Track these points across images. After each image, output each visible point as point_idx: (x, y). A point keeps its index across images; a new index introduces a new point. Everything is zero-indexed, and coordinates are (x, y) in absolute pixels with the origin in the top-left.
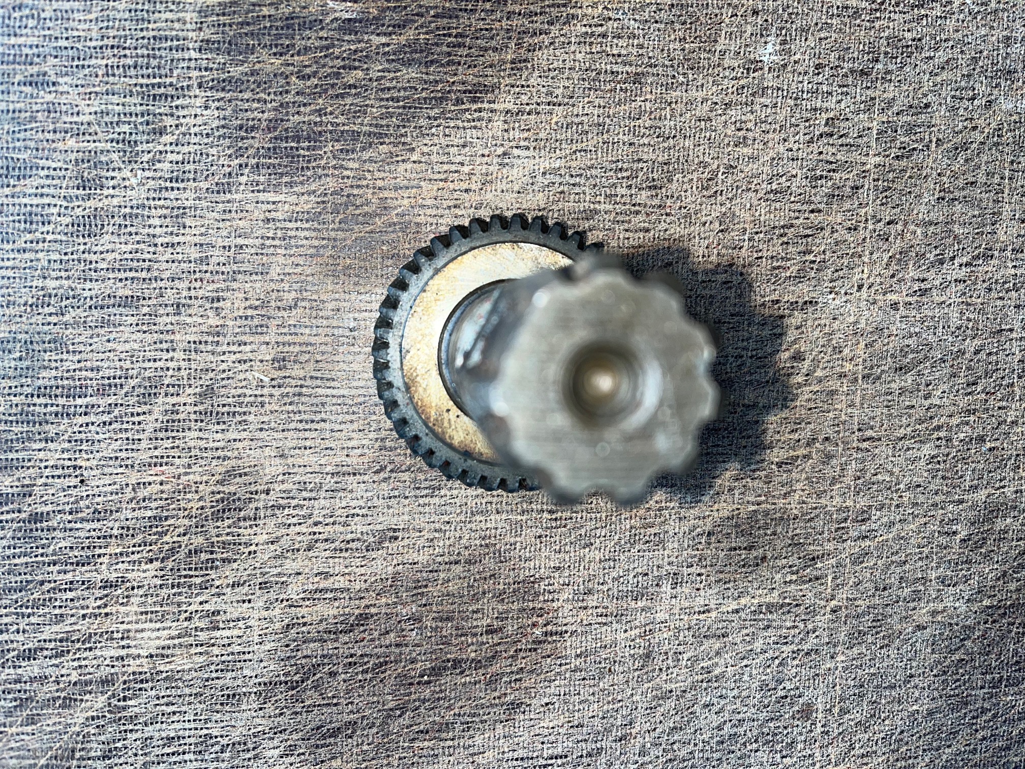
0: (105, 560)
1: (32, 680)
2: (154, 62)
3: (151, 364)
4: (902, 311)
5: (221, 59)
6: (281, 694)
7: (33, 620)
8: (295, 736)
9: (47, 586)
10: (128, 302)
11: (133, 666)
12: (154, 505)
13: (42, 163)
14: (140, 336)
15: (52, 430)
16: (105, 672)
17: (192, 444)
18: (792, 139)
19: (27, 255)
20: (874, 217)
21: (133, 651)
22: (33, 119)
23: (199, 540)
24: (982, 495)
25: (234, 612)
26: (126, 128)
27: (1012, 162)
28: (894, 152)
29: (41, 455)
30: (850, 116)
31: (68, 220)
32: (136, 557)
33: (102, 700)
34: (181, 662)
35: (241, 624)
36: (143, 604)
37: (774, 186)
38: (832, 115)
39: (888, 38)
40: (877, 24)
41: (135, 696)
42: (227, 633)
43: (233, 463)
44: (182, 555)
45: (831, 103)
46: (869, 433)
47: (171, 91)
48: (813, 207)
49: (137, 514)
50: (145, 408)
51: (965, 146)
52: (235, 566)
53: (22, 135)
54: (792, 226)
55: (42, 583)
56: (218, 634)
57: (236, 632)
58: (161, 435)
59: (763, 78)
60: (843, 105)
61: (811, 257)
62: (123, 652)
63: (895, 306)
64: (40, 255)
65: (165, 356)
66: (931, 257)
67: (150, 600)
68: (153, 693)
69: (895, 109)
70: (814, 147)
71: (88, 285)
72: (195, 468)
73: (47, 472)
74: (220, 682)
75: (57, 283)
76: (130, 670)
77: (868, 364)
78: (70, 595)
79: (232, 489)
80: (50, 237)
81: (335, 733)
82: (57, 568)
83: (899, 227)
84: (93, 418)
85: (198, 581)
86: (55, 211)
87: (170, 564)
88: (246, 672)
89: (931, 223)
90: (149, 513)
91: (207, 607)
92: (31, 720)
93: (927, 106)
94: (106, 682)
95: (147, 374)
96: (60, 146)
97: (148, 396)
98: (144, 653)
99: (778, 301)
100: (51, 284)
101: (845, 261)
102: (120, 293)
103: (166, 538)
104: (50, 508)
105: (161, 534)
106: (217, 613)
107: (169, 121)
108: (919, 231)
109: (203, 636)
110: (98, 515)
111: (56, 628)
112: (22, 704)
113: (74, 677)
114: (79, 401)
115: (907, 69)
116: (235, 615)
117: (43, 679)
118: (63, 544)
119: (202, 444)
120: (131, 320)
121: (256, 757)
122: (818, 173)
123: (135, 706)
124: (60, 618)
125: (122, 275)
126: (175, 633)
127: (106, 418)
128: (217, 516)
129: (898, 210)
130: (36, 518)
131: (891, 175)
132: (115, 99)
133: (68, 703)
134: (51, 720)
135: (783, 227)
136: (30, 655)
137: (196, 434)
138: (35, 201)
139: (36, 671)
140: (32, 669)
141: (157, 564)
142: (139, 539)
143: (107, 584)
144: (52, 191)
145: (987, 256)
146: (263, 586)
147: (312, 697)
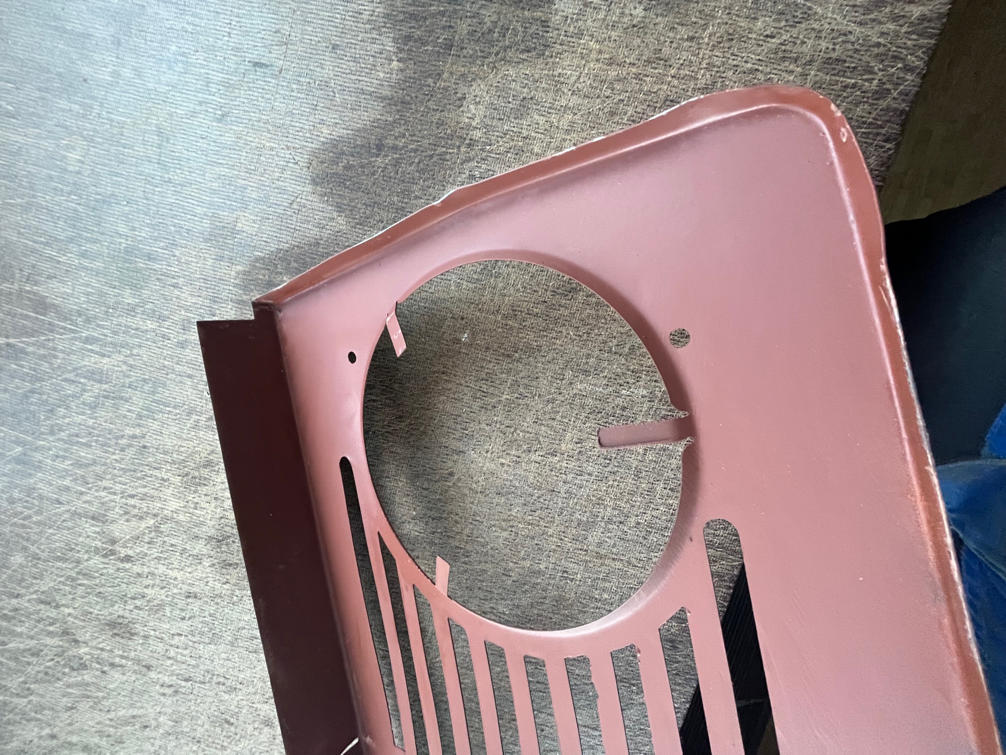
0: (164, 470)
1: (131, 506)
2: (217, 288)
3: (193, 402)
4: (506, 468)
5: (240, 292)
6: (214, 543)
7: (136, 484)
8: (216, 561)
9: (143, 473)
10: (190, 376)
11: (166, 512)
12: (184, 455)
13: (171, 317)
14: (191, 390)
15: (156, 416)
16: (155, 511)
17: (201, 436)
18: (468, 378)
19: (161, 350)
20: (500, 422)
21: (166, 507)
22: (171, 300)
23: (197, 474)
24: (527, 564)
25: (203, 505)
26: (202, 311)
27: (577, 414)
28: (516, 395)
29: (151, 424)
30: (498, 374)
31: (176, 340)
32: (174, 472)
33: (152, 522)
34: (181, 517)
35: (205, 511)
36: (173, 491)
37: (456, 396)
38: (490, 371)
39: (525, 343)
40: (520, 335)
41: (164, 524)
42: (199, 512)
43: (214, 448)
44: (190, 477)
45: (491, 366)
46: (478, 518)
47: (220, 300)
48: (472, 410)
49: (178, 457)
50: (188, 418)
51: (553, 401)
52: (207, 487)
53: (166, 305)
54: (460, 416)
55: (142, 471)
56: (196, 511)
57: (203, 513)
58: (192, 430)
59: (460, 348)
60: (496, 368)
61: (467, 432)
62: (163, 507)
63: (502, 464)
64: (165, 351)
65: (199, 400)
66: (525, 447)
67: (176, 490)
68: (170, 525)
69: (521, 375)
70: (478, 384)
71: (178, 366)
72: (201, 446)
73: (152, 431)
74: (193, 530)
75: (168, 363)
76: (165, 513)
77: (484, 487)
78: (150, 479)
79: (212, 458)
80: (169, 345)
81: (230, 565)
82: (148, 468)
83: (512, 430)
84: (170, 416)
85: (193, 489)
86: (172, 336)
87: (185, 479)
88: (204, 530)
89: (528, 432)
90: (182, 458)
91: (194, 500)
92: (127, 521)
93: (537, 378)
94: (155, 515)
95: (192, 405)
96: (179, 312)
97: (189, 414)
98: (170, 509)
99: (447, 447)
100: (166, 363)
101: (483, 438)
102: (188, 372)
103: (186, 469)
104: (150, 445)
105: (185, 467)
106: (197, 503)
107: (218, 312)
108: (521, 435)
109: (191, 510)
110: (165, 453)
111: (143, 490)
112: (126, 513)
113: (145, 510)
114: (167, 409)
115: (531, 359)
116: (203, 506)
117: (134, 507)
118: (151, 459)
119: (205, 437)
120: (190, 383)
121: (200, 563)
122: (478, 396)
123: (163, 528)
124: (145, 487)
125: (190, 366)
126: (182, 505)
127: (174, 417)
128: (205, 466)
129: (512, 422)
130: (145, 447)
131: (513, 405)
132: (201, 299)
133: (141, 518)
134: (134, 523)
135: (456, 415)
136: (132, 496)
137: (204, 433)
138: (167, 331)
139: (133, 503)
140: (132, 502)
141: (181, 478)
142: (176, 466)
143: (163, 479)
144: (173, 328)
145: (554, 454)
146: (215, 498)
147: (224, 548)
